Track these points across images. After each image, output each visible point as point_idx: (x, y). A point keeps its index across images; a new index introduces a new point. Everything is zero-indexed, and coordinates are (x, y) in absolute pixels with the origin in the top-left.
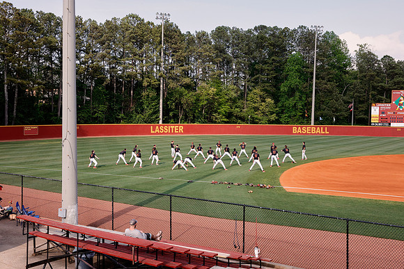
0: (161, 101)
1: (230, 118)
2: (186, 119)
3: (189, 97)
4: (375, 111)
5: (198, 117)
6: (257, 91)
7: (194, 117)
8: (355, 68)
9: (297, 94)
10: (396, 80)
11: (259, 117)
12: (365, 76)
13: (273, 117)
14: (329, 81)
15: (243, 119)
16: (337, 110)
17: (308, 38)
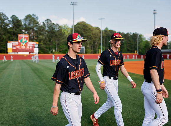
4: (10, 46)
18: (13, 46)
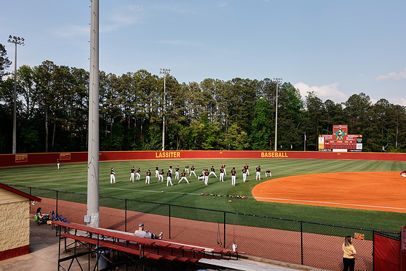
0: (164, 133)
1: (215, 146)
2: (182, 147)
3: (184, 131)
4: (321, 140)
5: (191, 146)
6: (235, 126)
7: (188, 145)
8: (306, 109)
9: (264, 128)
10: (335, 118)
11: (236, 145)
12: (313, 115)
13: (247, 145)
14: (287, 118)
15: (225, 147)
16: (293, 140)
17: (271, 87)
18: (326, 141)
